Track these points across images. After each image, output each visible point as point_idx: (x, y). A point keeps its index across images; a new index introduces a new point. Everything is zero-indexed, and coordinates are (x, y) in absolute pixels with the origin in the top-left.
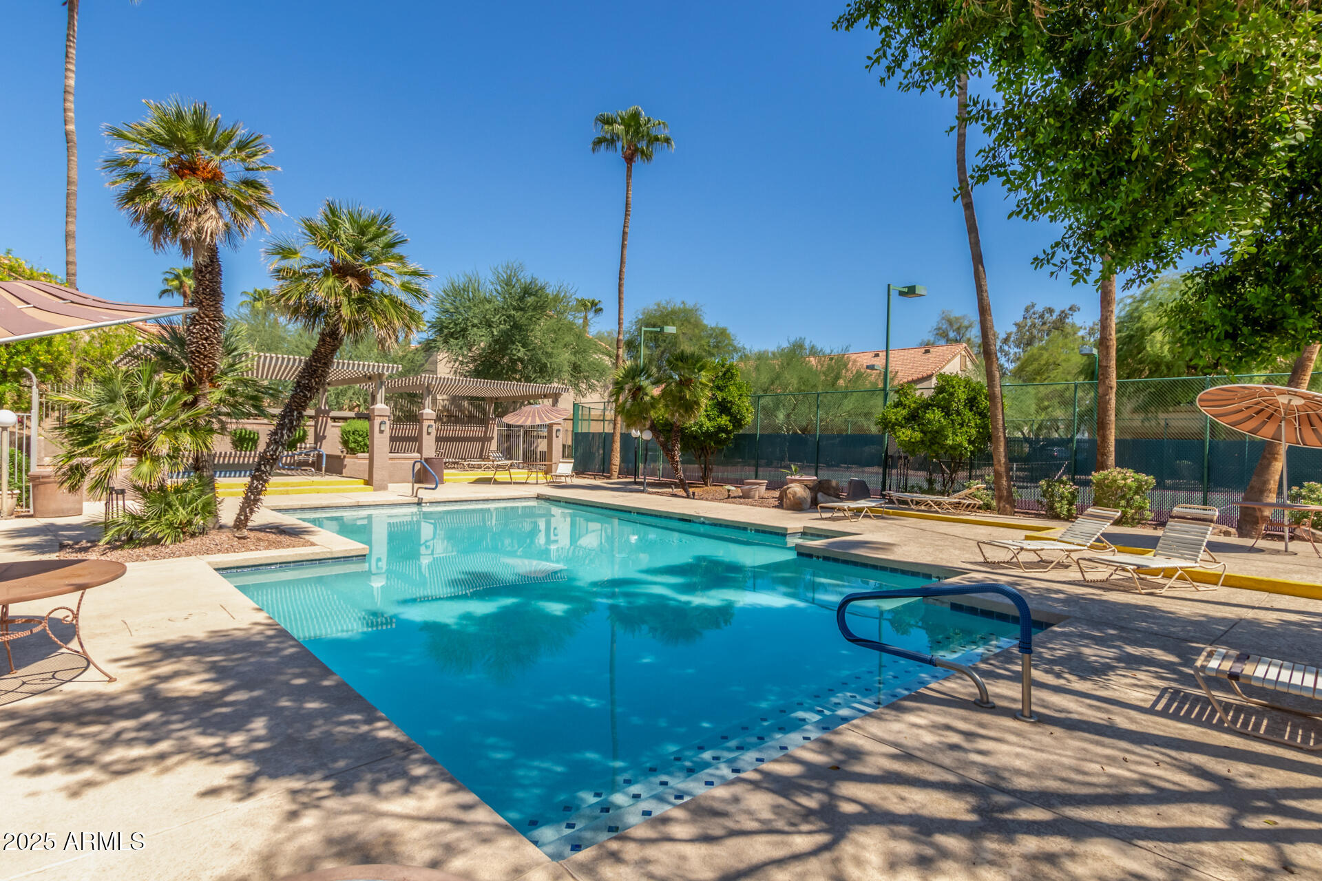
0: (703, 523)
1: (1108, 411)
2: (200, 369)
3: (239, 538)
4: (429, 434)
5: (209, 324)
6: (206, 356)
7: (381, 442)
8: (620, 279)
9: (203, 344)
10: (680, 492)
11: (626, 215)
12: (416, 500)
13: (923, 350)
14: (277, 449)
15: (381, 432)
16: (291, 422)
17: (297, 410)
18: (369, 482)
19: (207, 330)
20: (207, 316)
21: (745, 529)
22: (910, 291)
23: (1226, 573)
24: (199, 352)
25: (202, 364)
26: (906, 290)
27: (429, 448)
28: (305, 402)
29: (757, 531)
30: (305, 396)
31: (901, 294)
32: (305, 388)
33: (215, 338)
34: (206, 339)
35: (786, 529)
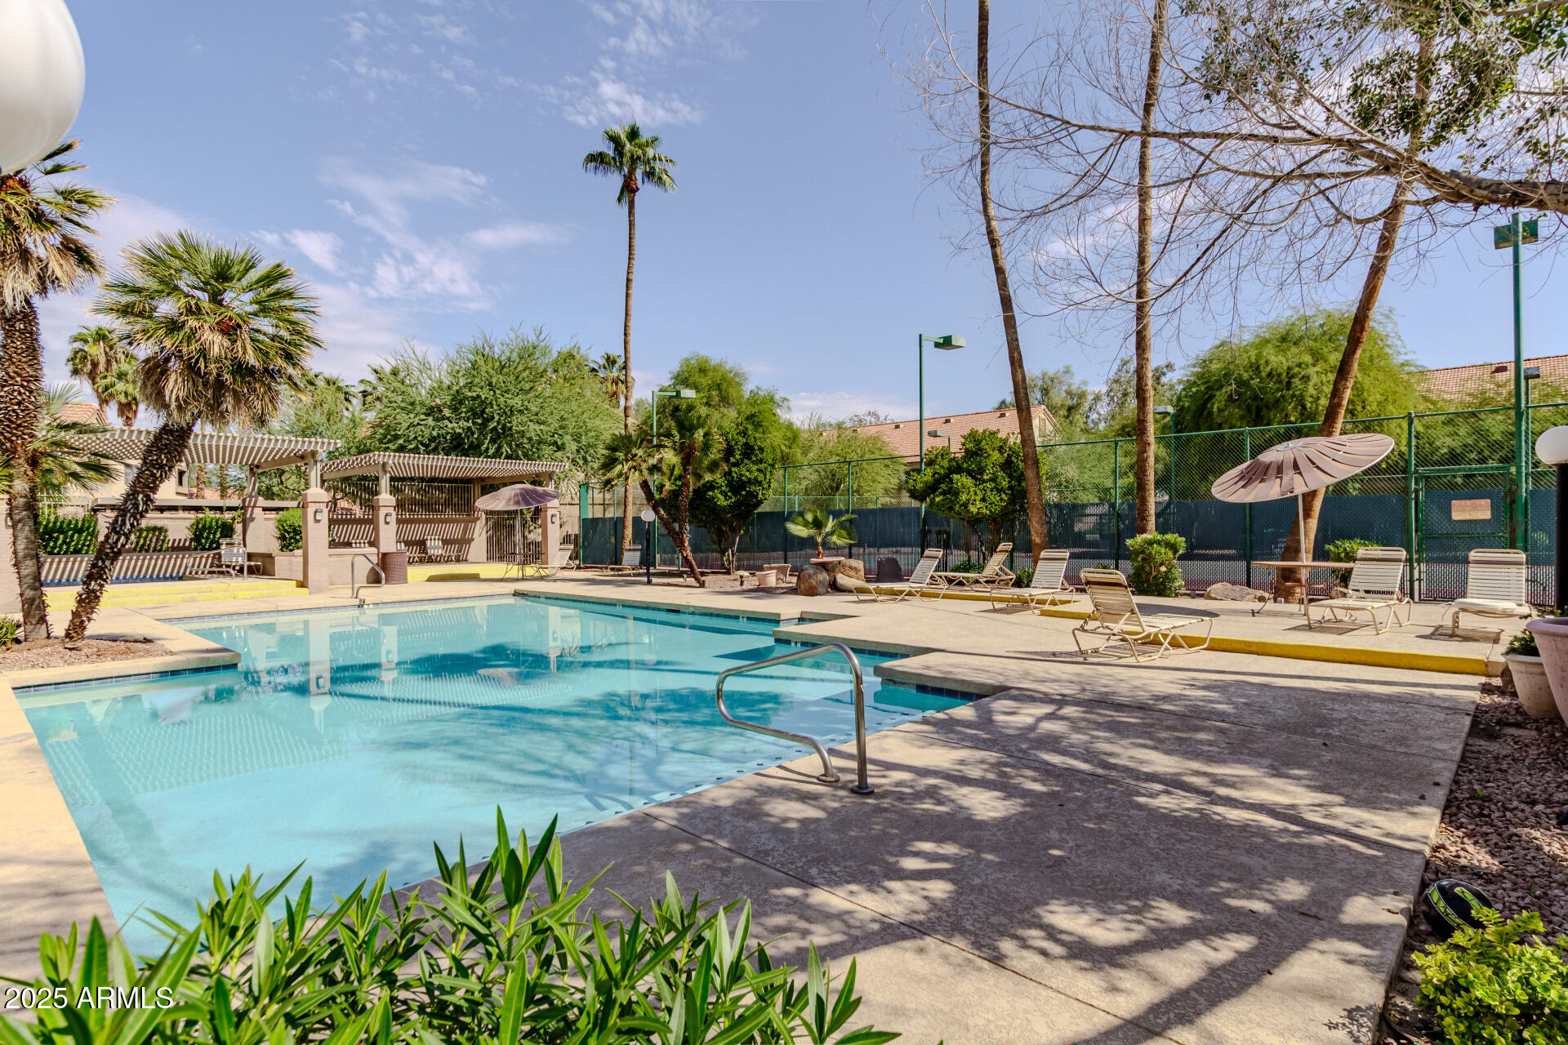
0: (693, 613)
1: (1145, 471)
2: (12, 442)
3: (71, 649)
4: (387, 523)
5: (22, 386)
6: (19, 426)
7: (317, 534)
8: (625, 335)
9: (14, 411)
10: (691, 581)
11: (630, 259)
12: (357, 602)
13: (998, 414)
14: (118, 540)
15: (317, 521)
16: (136, 506)
17: (143, 492)
18: (302, 584)
19: (20, 393)
20: (19, 375)
21: (737, 618)
22: (946, 343)
23: (1211, 636)
24: (8, 420)
25: (14, 434)
26: (942, 341)
27: (389, 540)
28: (154, 482)
29: (749, 619)
30: (153, 475)
31: (937, 345)
32: (153, 466)
33: (31, 403)
34: (19, 404)
35: (779, 615)
